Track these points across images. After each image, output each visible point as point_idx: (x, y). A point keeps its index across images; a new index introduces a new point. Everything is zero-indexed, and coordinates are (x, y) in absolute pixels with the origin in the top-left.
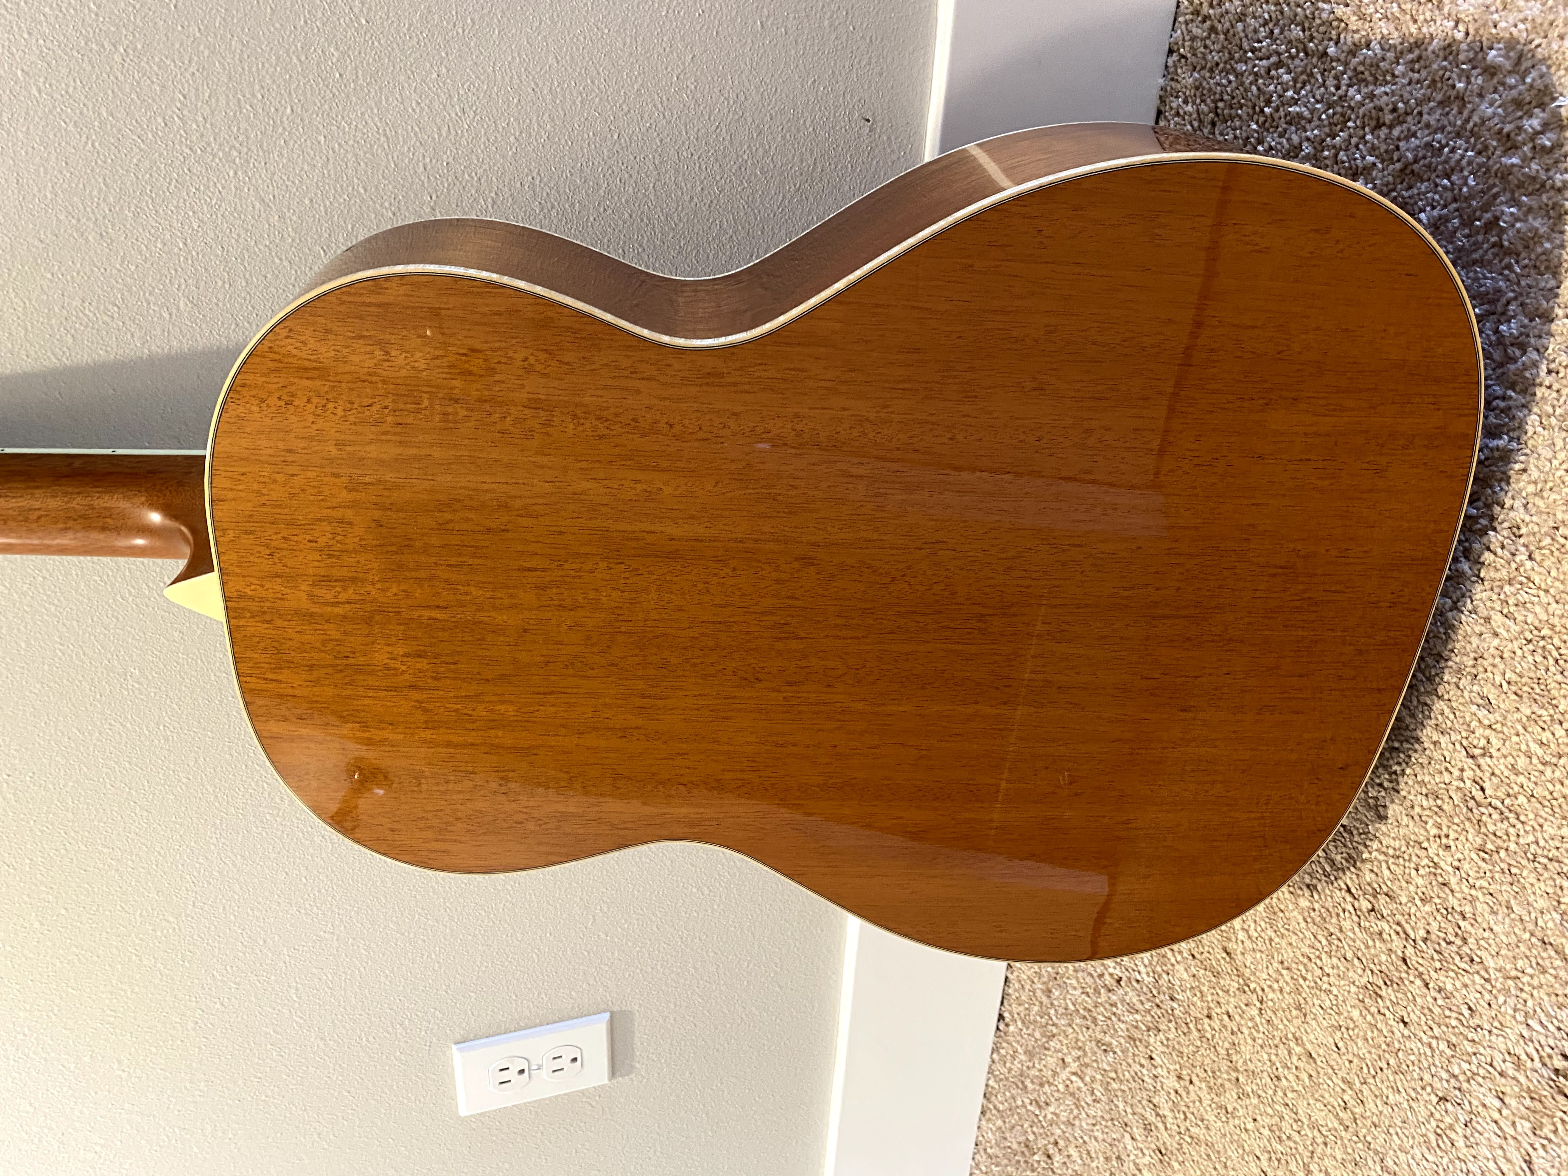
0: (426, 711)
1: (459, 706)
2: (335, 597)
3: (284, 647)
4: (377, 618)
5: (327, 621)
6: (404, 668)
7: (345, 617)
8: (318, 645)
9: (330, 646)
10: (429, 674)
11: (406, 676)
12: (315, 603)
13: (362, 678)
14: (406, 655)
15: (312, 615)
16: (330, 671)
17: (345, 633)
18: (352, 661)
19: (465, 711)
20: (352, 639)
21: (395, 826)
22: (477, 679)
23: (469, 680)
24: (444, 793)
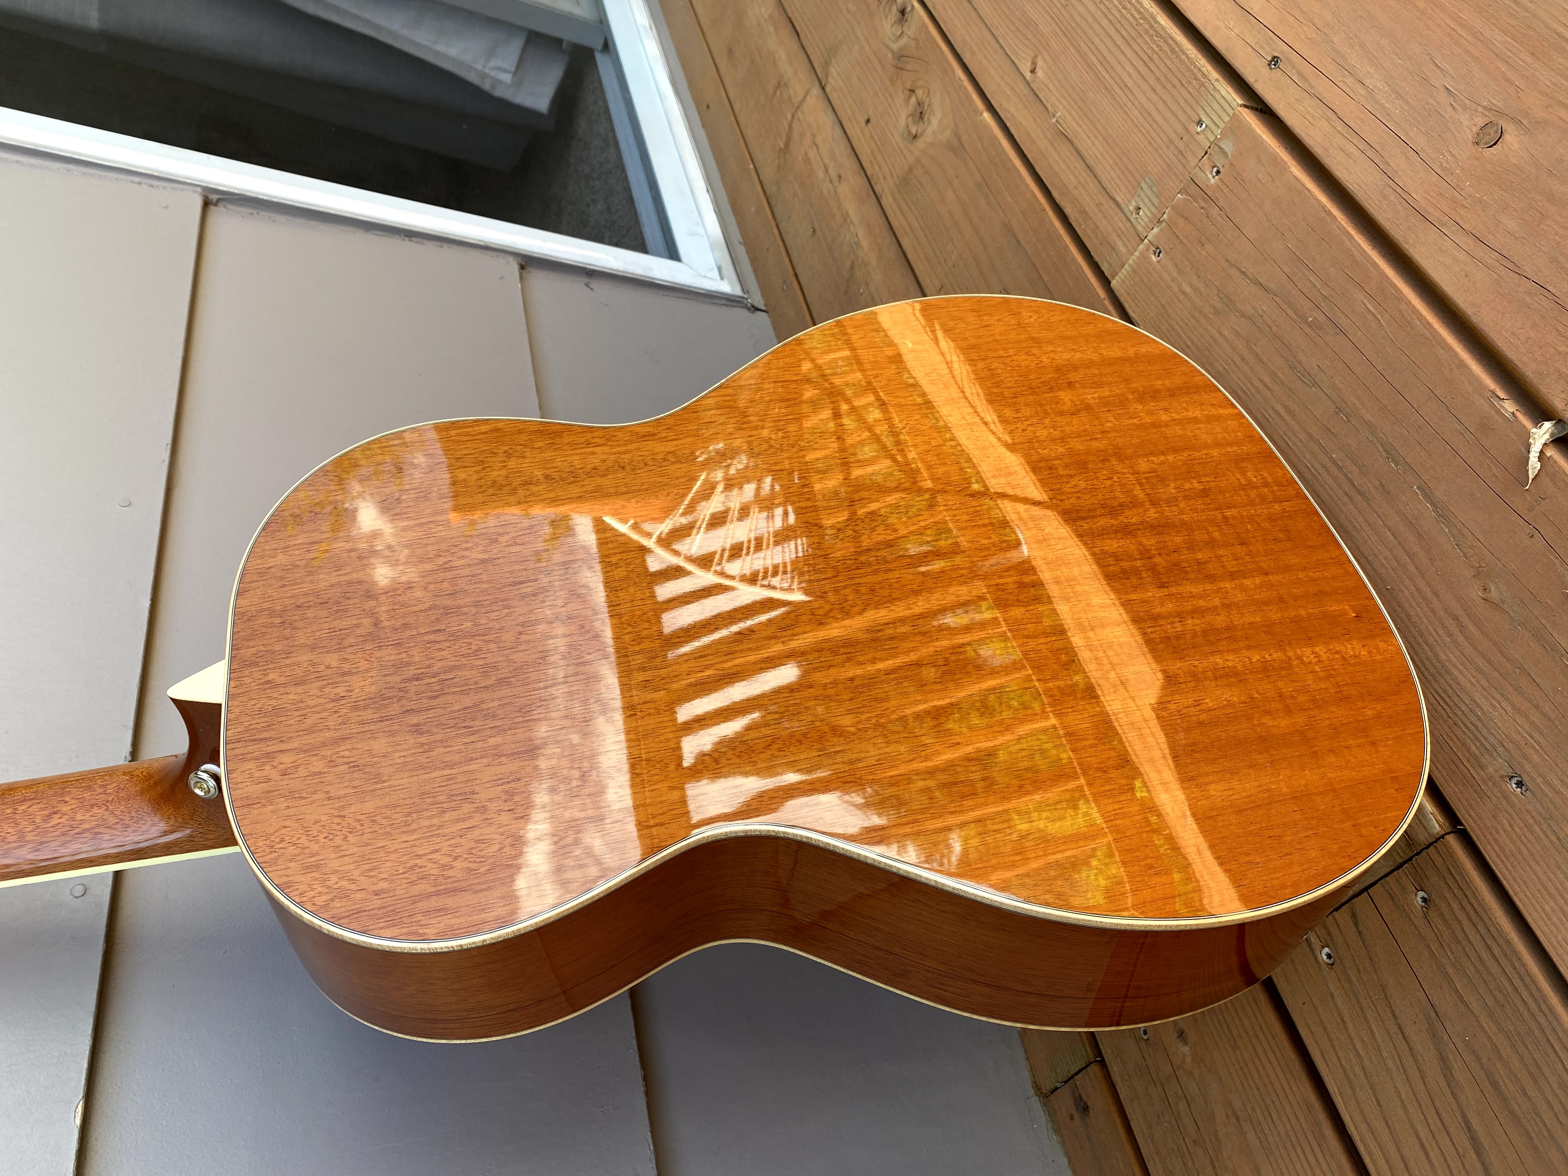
0: (422, 733)
1: (457, 721)
10: (427, 694)
19: (464, 725)
22: (475, 689)
23: (467, 691)
24: (440, 827)
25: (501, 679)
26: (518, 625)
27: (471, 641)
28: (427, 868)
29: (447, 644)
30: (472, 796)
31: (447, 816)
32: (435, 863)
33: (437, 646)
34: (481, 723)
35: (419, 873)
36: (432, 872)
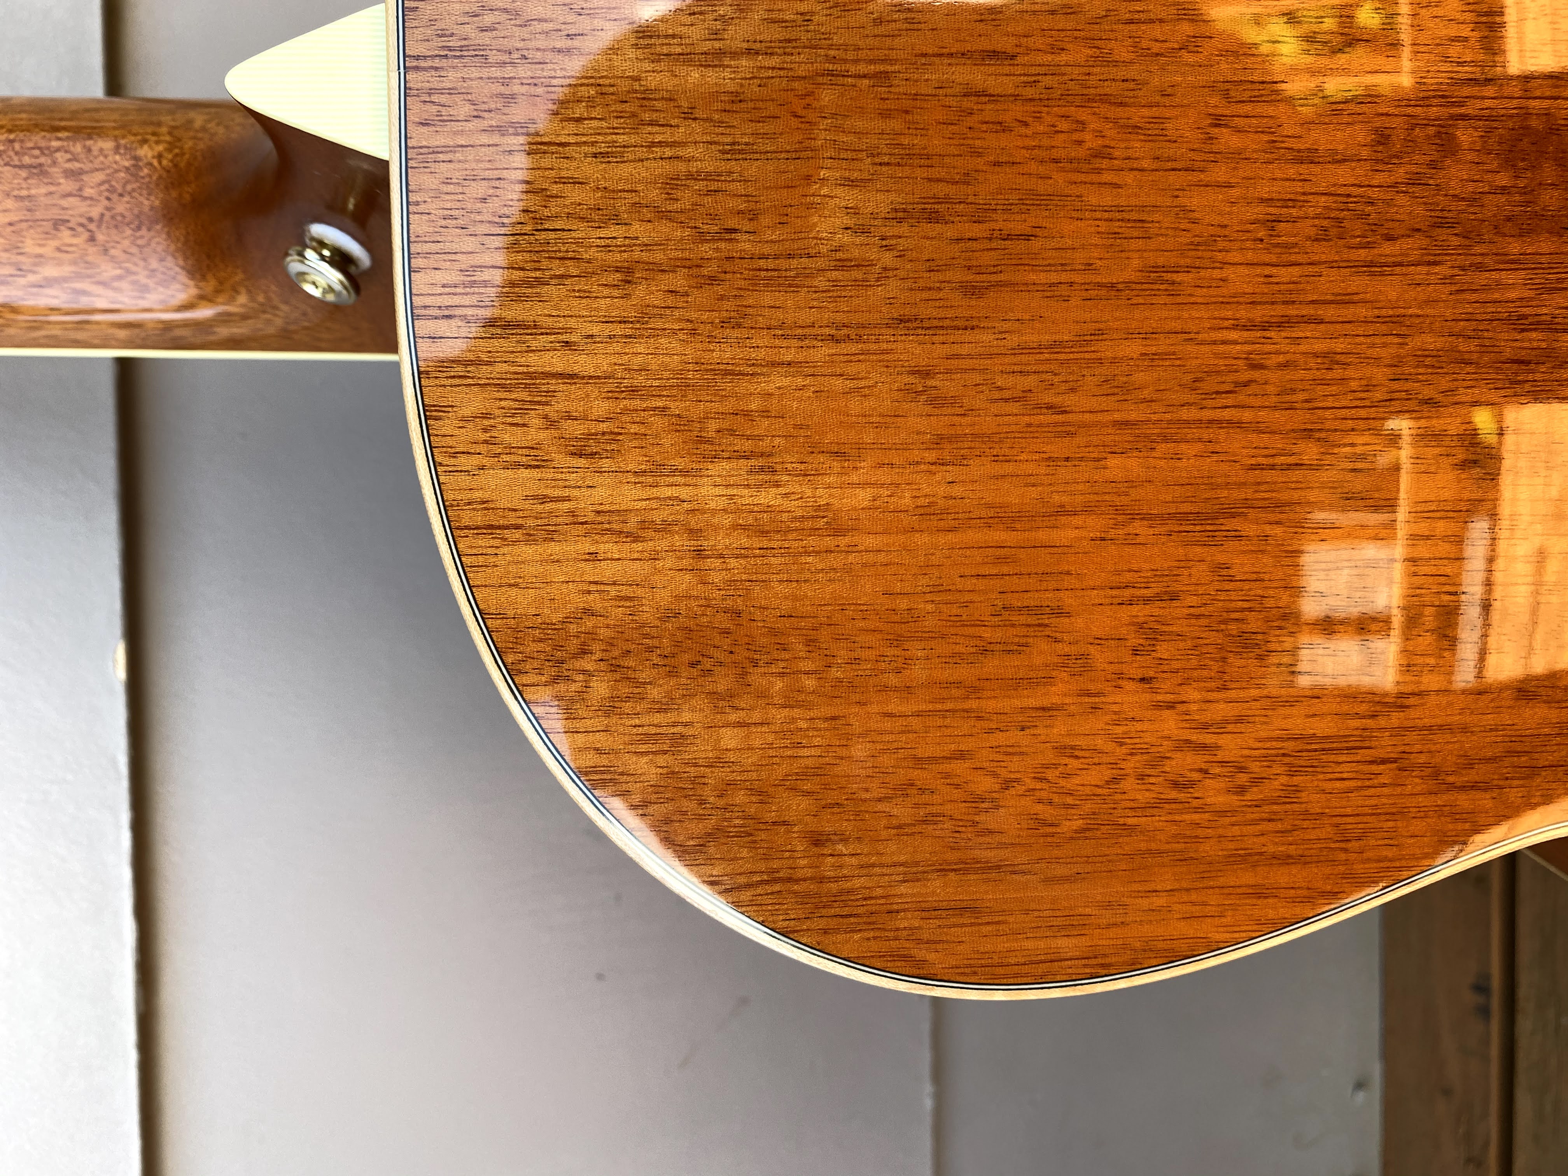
0: (937, 402)
1: (1030, 381)
2: (716, 35)
3: (554, 208)
4: (827, 97)
5: (689, 115)
6: (888, 258)
7: (737, 98)
8: (654, 195)
9: (686, 198)
10: (958, 275)
11: (893, 287)
12: (657, 58)
13: (767, 299)
14: (900, 215)
15: (646, 97)
16: (679, 280)
17: (733, 151)
18: (745, 244)
19: (1048, 398)
20: (752, 169)
21: (828, 824)
22: (1087, 286)
23: (1064, 290)
24: (974, 690)
25: (1155, 269)
26: (1212, 87)
27: (1083, 115)
28: (936, 798)
29: (1017, 110)
30: (1054, 621)
31: (992, 666)
32: (957, 786)
33: (989, 111)
34: (1094, 403)
35: (917, 805)
36: (948, 809)
